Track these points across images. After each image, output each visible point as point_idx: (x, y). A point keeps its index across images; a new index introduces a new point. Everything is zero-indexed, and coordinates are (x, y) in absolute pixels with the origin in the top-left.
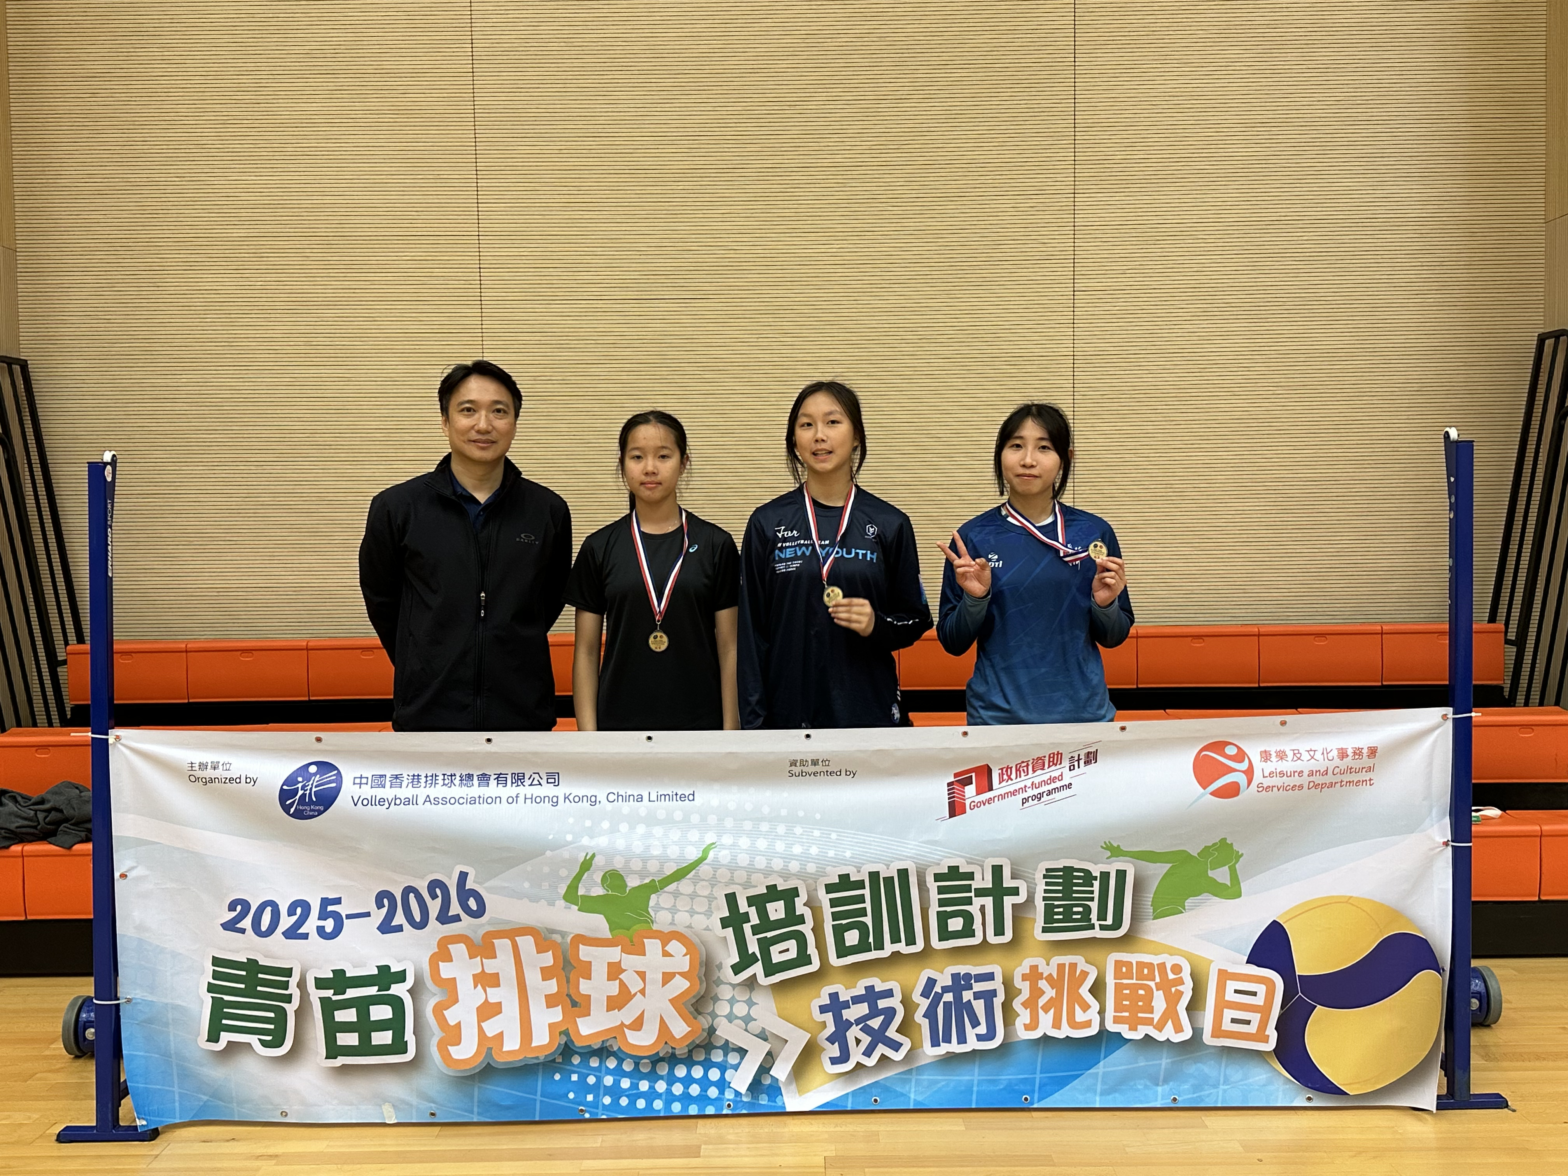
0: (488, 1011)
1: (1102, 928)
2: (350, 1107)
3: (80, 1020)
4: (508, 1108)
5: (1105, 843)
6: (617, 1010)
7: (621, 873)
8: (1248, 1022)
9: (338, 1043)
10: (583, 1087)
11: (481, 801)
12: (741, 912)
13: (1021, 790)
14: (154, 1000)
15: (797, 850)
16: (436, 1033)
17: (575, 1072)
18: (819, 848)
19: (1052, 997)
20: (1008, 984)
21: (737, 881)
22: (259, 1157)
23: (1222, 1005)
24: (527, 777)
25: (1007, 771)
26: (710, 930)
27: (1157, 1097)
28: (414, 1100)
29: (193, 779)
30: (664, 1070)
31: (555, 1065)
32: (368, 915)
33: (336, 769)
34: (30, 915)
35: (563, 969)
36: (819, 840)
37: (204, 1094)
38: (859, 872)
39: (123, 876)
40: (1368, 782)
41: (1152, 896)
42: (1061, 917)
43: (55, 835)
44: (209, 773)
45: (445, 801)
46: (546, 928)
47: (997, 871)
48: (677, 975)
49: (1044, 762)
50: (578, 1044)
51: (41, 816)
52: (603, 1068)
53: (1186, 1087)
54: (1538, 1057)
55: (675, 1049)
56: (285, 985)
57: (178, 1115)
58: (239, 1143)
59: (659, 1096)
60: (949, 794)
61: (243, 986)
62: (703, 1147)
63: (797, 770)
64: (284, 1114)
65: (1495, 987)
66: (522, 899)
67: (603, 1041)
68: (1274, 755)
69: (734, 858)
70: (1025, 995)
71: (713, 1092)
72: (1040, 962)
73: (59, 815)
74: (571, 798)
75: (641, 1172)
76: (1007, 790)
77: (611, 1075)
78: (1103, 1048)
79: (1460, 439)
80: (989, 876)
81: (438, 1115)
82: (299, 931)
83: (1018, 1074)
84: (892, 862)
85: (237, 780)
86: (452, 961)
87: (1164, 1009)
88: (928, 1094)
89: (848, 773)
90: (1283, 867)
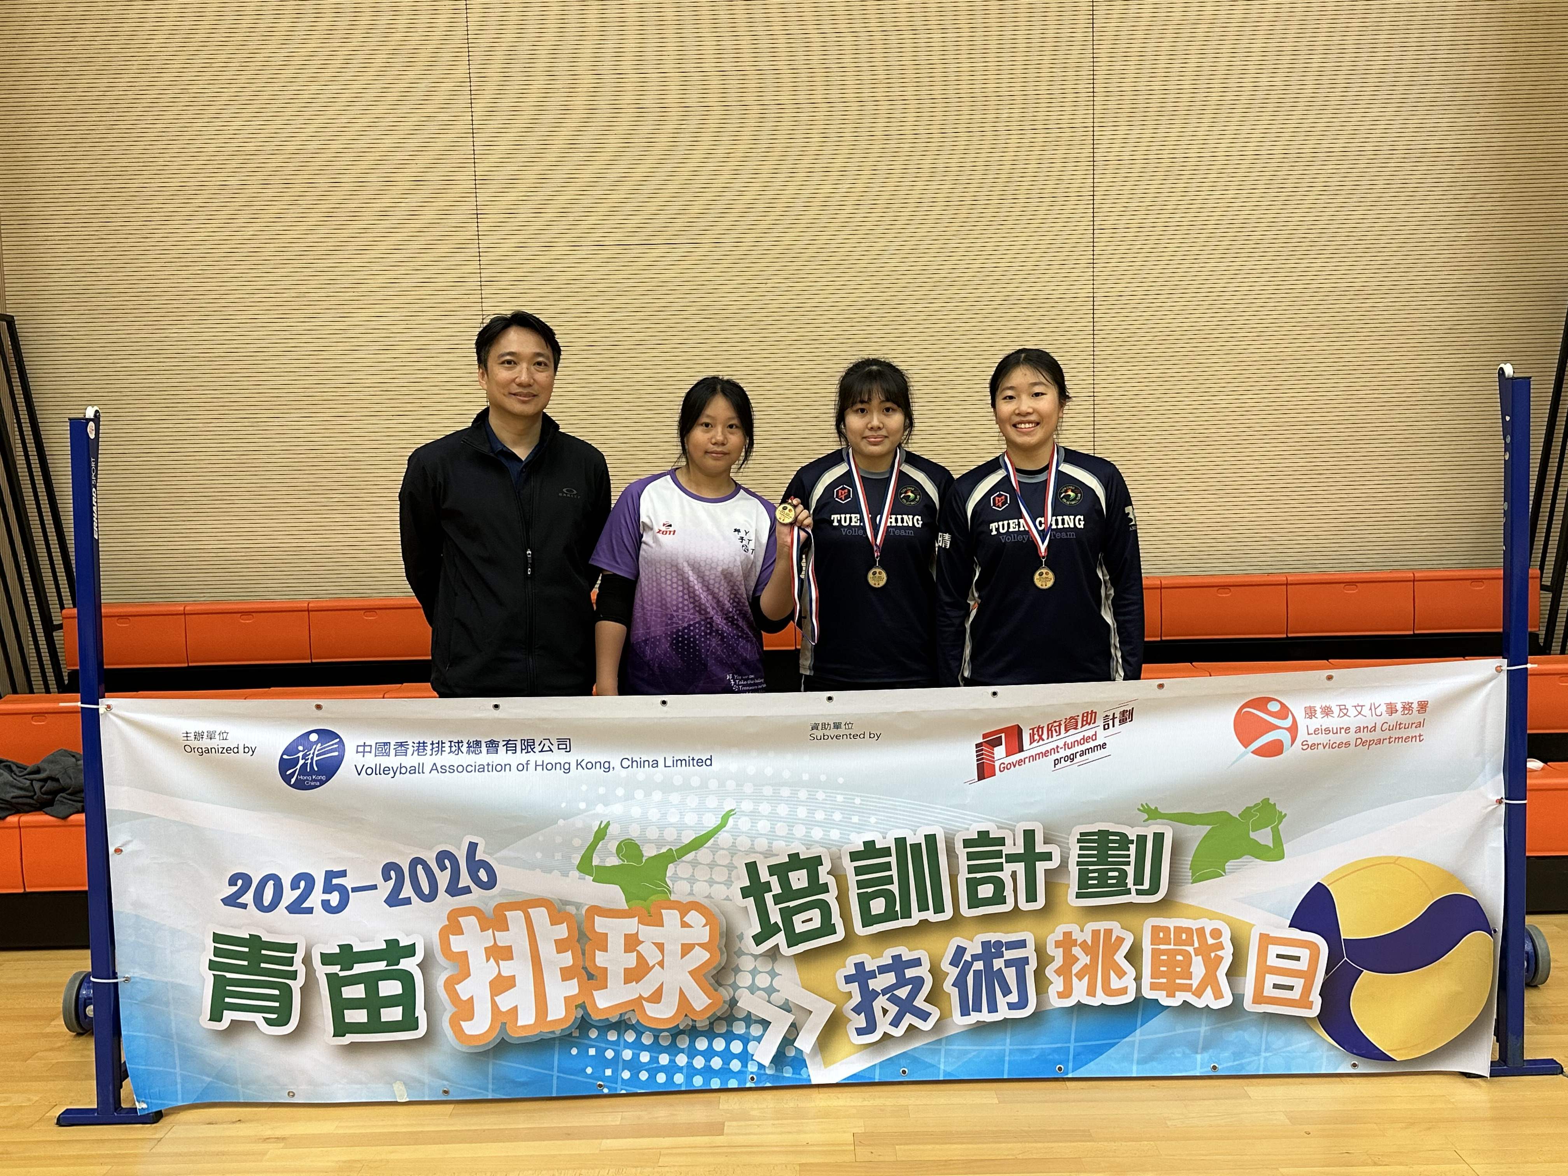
0: (501, 985)
1: (1139, 892)
2: (358, 1087)
3: (80, 997)
4: (523, 1084)
5: (1142, 805)
6: (634, 983)
8: (1291, 988)
9: (346, 1021)
10: (600, 1061)
11: (490, 769)
12: (762, 881)
14: (154, 979)
15: (820, 816)
16: (447, 1007)
17: (592, 1047)
18: (843, 813)
19: (1086, 964)
20: (1040, 951)
21: (757, 849)
22: (266, 1140)
23: (1263, 970)
24: (537, 744)
25: (1038, 731)
26: (731, 900)
27: (1196, 1065)
28: (427, 1079)
29: (189, 749)
30: (684, 1044)
31: (572, 1039)
32: (374, 887)
33: (338, 736)
34: (29, 887)
35: (578, 941)
36: (842, 806)
37: (208, 1075)
38: (884, 838)
39: (118, 851)
40: (1418, 738)
42: (1096, 882)
43: (51, 805)
44: (205, 743)
45: (452, 769)
46: (561, 900)
47: (1029, 835)
48: (697, 946)
49: (1077, 722)
50: (595, 1017)
51: (37, 785)
52: (622, 1042)
53: (1226, 1054)
55: (695, 1021)
56: (290, 962)
57: (181, 1097)
58: (245, 1126)
59: (680, 1069)
60: (977, 756)
61: (246, 963)
62: (726, 1123)
63: (819, 733)
64: (291, 1094)
65: (1543, 945)
66: (534, 870)
67: (621, 1015)
68: (1319, 711)
69: (754, 825)
70: (1058, 962)
71: (736, 1065)
72: (1074, 928)
73: (55, 784)
74: (583, 764)
75: (663, 1151)
76: (1038, 750)
77: (629, 1049)
78: (1140, 1016)
79: (1516, 376)
80: (1020, 841)
81: (451, 1093)
82: (304, 906)
83: (1052, 1043)
84: (919, 827)
85: (235, 750)
86: (463, 934)
87: (1203, 975)
88: (958, 1064)
89: (872, 736)
90: (1328, 827)
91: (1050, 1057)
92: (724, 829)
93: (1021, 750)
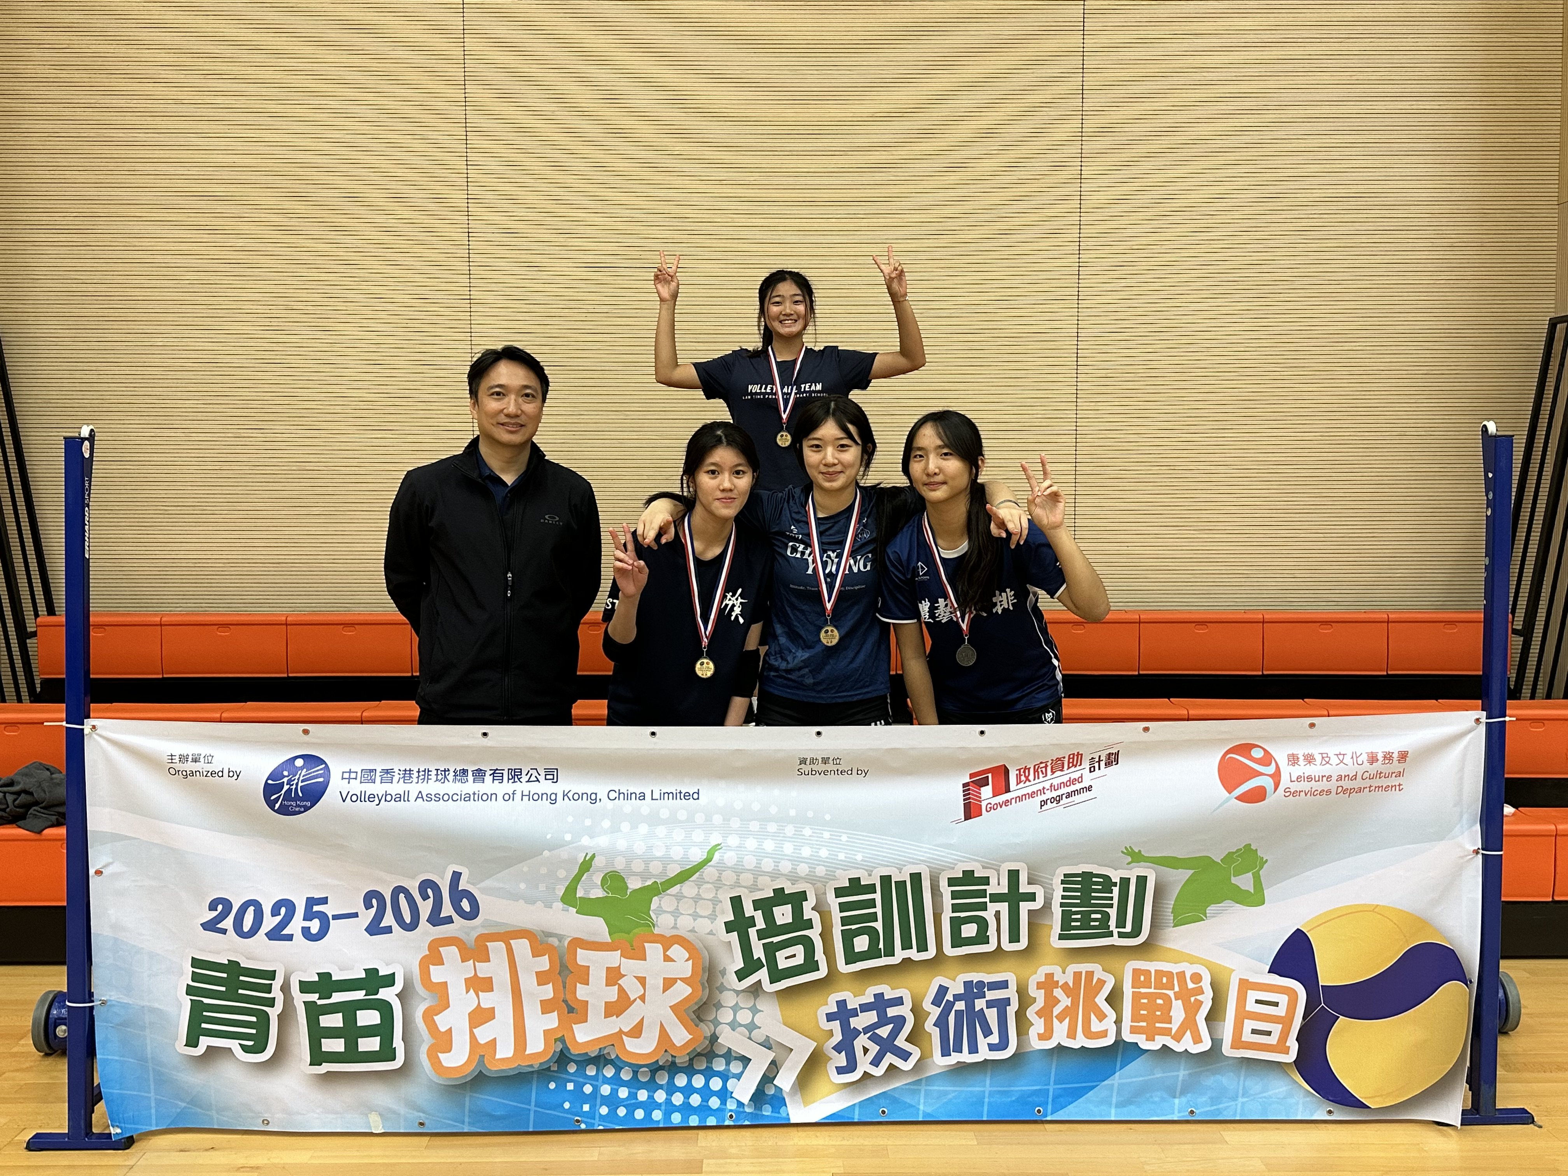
0: (481, 1016)
1: (1121, 935)
2: (334, 1116)
3: (50, 1016)
4: (500, 1118)
6: (615, 1017)
8: (1269, 1033)
9: (323, 1050)
10: (579, 1096)
11: (476, 798)
12: (747, 916)
14: (130, 1002)
15: (806, 852)
16: (425, 1039)
17: (570, 1081)
18: (829, 850)
19: (1067, 1006)
20: (1022, 992)
21: (743, 884)
22: (239, 1169)
23: (1242, 1015)
24: (524, 773)
25: (1024, 772)
26: (714, 935)
27: (1173, 1110)
28: (403, 1110)
29: (173, 772)
30: (663, 1080)
31: (551, 1073)
32: (356, 915)
33: (324, 762)
35: (560, 973)
36: (828, 842)
37: (182, 1100)
39: (99, 873)
40: (1398, 787)
42: (1079, 924)
43: (25, 819)
44: (190, 766)
45: (438, 798)
46: (543, 932)
47: (1014, 875)
48: (679, 981)
49: (1063, 764)
50: (574, 1051)
51: (10, 798)
52: (601, 1077)
53: (1204, 1099)
54: (1560, 1067)
55: (675, 1057)
56: (268, 989)
57: (154, 1122)
58: (217, 1153)
59: (658, 1106)
60: (964, 796)
61: (223, 989)
62: (705, 1161)
63: (806, 768)
64: (266, 1122)
65: (1514, 993)
66: (517, 901)
67: (601, 1049)
68: (1301, 758)
69: (740, 861)
70: (1040, 1003)
71: (714, 1102)
72: (1056, 970)
73: (29, 798)
74: (570, 795)
76: (1025, 791)
77: (609, 1084)
78: (1119, 1059)
79: (1499, 433)
80: (1005, 881)
81: (427, 1125)
82: (284, 932)
83: (1031, 1085)
84: (905, 866)
85: (219, 774)
86: (443, 964)
87: (1182, 1019)
88: (938, 1105)
89: (860, 772)
90: (1308, 873)
91: (1030, 1099)
93: (1008, 790)
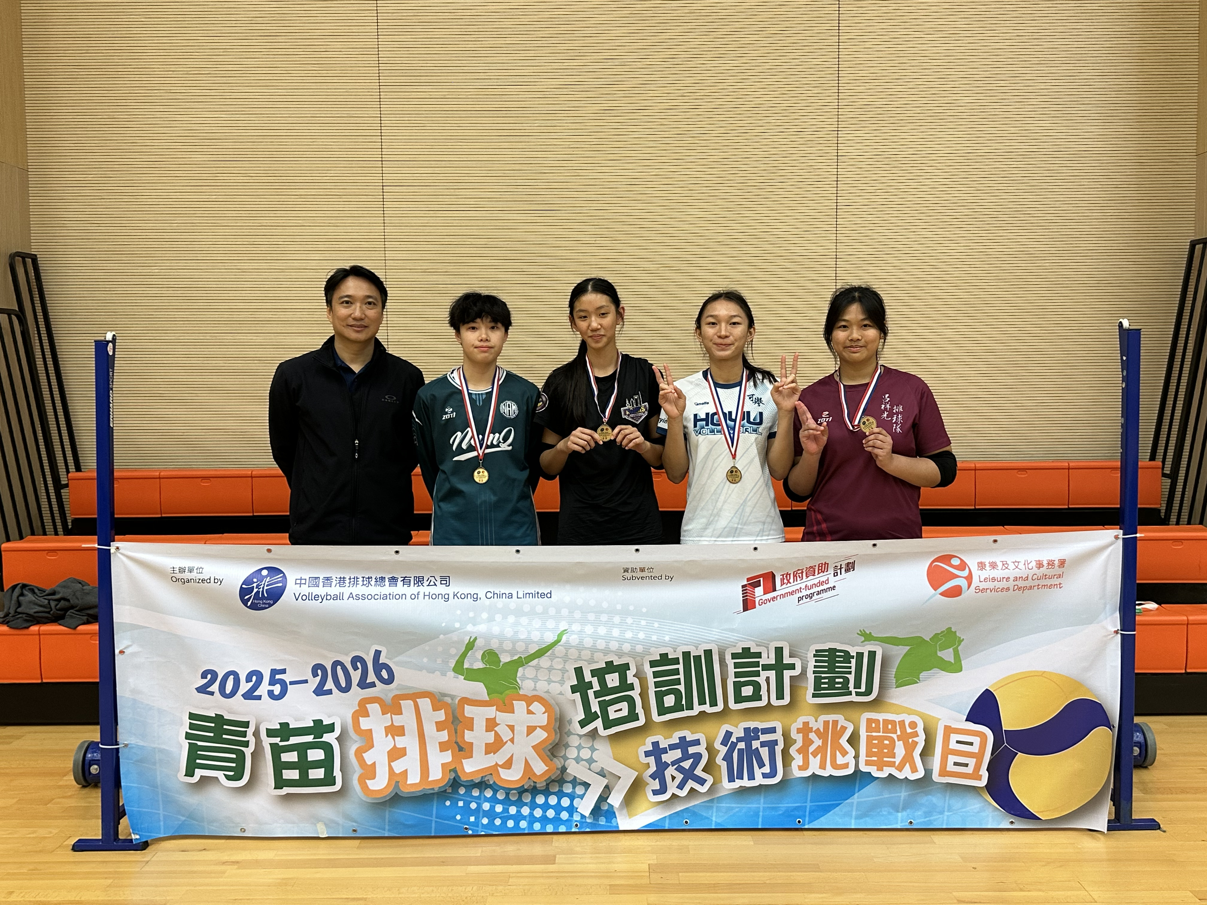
0: (396, 754)
1: (858, 694)
2: (292, 825)
3: (86, 758)
4: (410, 826)
5: (860, 631)
6: (492, 754)
7: (496, 651)
8: (966, 765)
9: (284, 778)
10: (467, 811)
11: (391, 597)
12: (586, 681)
13: (797, 591)
14: (145, 745)
15: (629, 635)
16: (356, 769)
17: (461, 800)
18: (645, 634)
19: (819, 745)
20: (786, 736)
21: (583, 658)
22: (224, 863)
23: (947, 752)
24: (425, 579)
25: (786, 577)
26: (563, 695)
27: (898, 821)
28: (340, 820)
29: (174, 579)
31: (446, 794)
32: (306, 681)
33: (282, 572)
34: (46, 679)
35: (452, 723)
36: (645, 628)
37: (183, 816)
39: (122, 652)
40: (1058, 586)
41: (895, 670)
42: (827, 686)
43: (64, 619)
44: (187, 575)
45: (364, 597)
46: (440, 693)
47: (779, 651)
48: (538, 728)
50: (464, 778)
51: (53, 604)
52: (482, 797)
53: (919, 813)
54: (1183, 791)
55: (536, 783)
56: (244, 734)
57: (162, 831)
58: (208, 852)
59: (524, 818)
60: (743, 594)
61: (212, 735)
62: (557, 856)
63: (628, 575)
64: (243, 830)
65: (1152, 738)
66: (421, 671)
67: (482, 777)
68: (988, 565)
69: (581, 642)
70: (799, 744)
71: (564, 815)
72: (811, 720)
73: (67, 603)
74: (459, 595)
75: (511, 875)
77: (486, 802)
78: (857, 784)
79: (1131, 328)
80: (773, 655)
81: (358, 831)
82: (255, 694)
83: (793, 803)
84: (700, 644)
85: (208, 581)
86: (369, 716)
87: (903, 755)
88: (726, 817)
89: (667, 578)
90: (993, 649)
91: (793, 813)
92: (559, 644)
93: (774, 590)
